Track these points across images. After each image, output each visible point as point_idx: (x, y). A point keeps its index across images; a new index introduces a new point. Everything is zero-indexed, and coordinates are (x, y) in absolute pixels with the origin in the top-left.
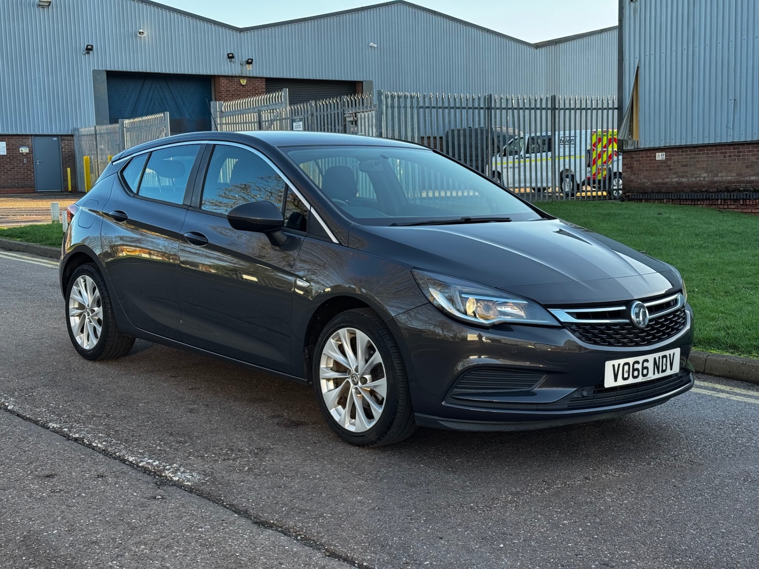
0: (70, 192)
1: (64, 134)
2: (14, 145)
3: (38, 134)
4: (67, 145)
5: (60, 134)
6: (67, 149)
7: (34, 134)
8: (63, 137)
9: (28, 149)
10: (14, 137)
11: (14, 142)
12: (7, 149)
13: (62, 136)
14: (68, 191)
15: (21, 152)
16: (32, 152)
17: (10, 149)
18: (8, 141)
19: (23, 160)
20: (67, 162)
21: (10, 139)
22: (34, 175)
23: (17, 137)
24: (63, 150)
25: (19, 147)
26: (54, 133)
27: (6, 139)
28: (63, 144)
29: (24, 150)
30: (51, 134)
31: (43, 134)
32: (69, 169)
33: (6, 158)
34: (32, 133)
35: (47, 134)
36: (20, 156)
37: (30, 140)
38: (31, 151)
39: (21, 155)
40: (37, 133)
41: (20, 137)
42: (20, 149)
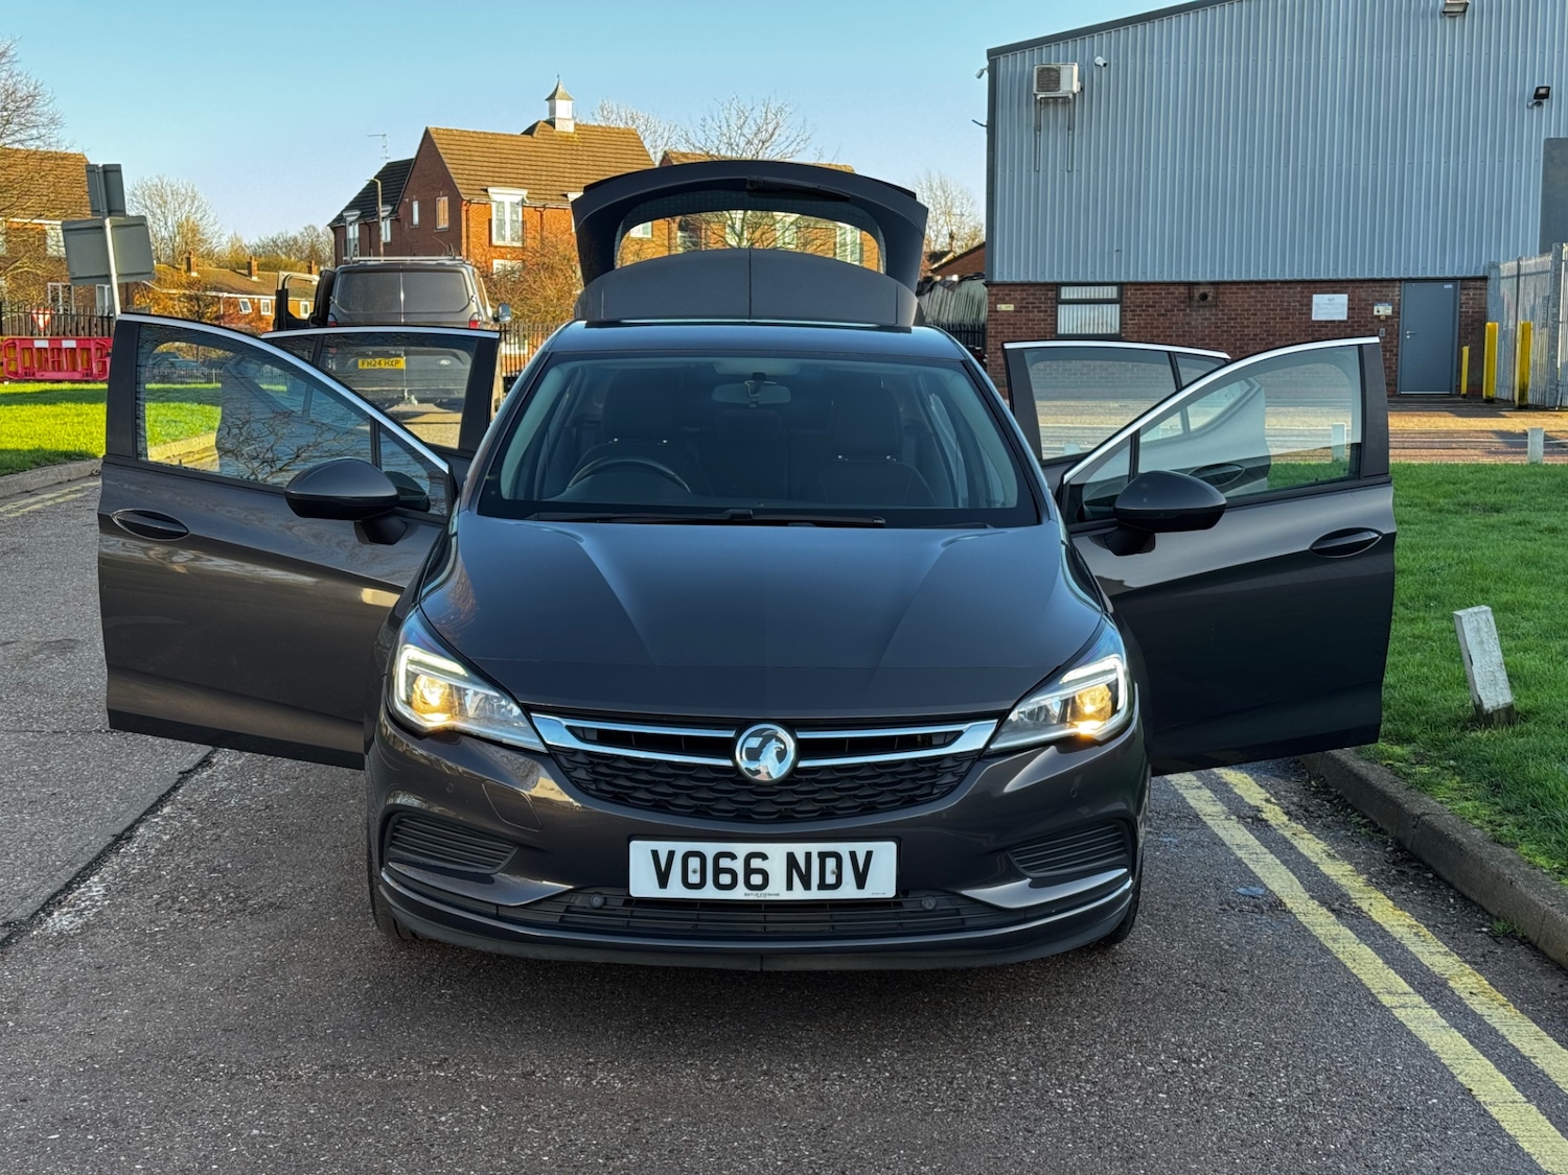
0: (1464, 396)
1: (1469, 275)
2: (1364, 300)
3: (1414, 276)
4: (1472, 299)
5: (1459, 275)
6: (1472, 308)
7: (1406, 276)
8: (1465, 283)
9: (1390, 308)
10: (1365, 285)
11: (1364, 295)
12: (1349, 309)
13: (1463, 279)
14: (1459, 395)
15: (1375, 313)
16: (1399, 313)
17: (1354, 309)
18: (1353, 292)
19: (1378, 330)
20: (1469, 333)
21: (1357, 288)
22: (1397, 360)
23: (1371, 284)
24: (1463, 310)
25: (1373, 305)
26: (1448, 274)
27: (1350, 290)
28: (1463, 298)
29: (1384, 310)
30: (1441, 276)
31: (1424, 276)
32: (1466, 350)
33: (1345, 326)
34: (1402, 275)
35: (1433, 276)
36: (1372, 322)
37: (1397, 289)
38: (1396, 313)
39: (1376, 320)
40: (1411, 275)
41: (1377, 285)
42: (1376, 308)
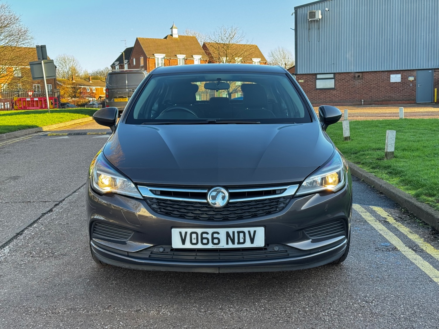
0: (436, 103)
1: (436, 68)
2: (406, 76)
3: (420, 69)
4: (437, 75)
5: (433, 68)
6: (437, 77)
7: (418, 69)
8: (435, 70)
9: (413, 78)
10: (406, 71)
11: (405, 74)
12: (401, 78)
14: (434, 102)
15: (409, 80)
16: (416, 79)
17: (403, 78)
18: (402, 74)
19: (410, 85)
20: (437, 85)
21: (404, 72)
22: (416, 93)
24: (435, 78)
25: (408, 77)
26: (430, 68)
27: (401, 73)
28: (435, 74)
29: (411, 79)
30: (428, 68)
31: (423, 68)
32: (436, 89)
33: (400, 84)
34: (417, 68)
35: (426, 68)
36: (408, 82)
37: (415, 72)
38: (415, 79)
39: (409, 82)
40: (419, 68)
41: (409, 71)
42: (409, 78)
